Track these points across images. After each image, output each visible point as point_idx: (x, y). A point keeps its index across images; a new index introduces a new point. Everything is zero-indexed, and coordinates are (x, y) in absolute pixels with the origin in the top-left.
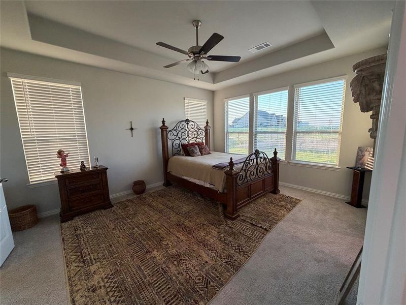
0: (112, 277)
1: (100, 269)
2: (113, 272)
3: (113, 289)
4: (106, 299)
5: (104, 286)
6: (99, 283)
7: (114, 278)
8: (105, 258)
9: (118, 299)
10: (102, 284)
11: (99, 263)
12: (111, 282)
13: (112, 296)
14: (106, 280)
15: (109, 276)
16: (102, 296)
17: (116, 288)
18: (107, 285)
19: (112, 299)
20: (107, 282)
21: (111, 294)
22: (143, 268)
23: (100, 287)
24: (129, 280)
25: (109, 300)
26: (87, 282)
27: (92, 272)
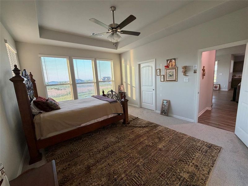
0: (184, 161)
1: (184, 170)
2: (182, 162)
3: (190, 157)
4: (195, 158)
5: (191, 162)
6: (192, 166)
7: (185, 160)
8: (175, 172)
9: (192, 153)
10: (191, 164)
11: (181, 174)
12: (187, 160)
13: (193, 156)
14: (188, 163)
15: (185, 163)
16: (196, 161)
17: (188, 156)
18: (190, 161)
19: (194, 155)
20: (189, 162)
21: (192, 157)
22: (172, 149)
23: (193, 164)
24: (181, 153)
25: (195, 156)
26: (196, 173)
27: (189, 174)
